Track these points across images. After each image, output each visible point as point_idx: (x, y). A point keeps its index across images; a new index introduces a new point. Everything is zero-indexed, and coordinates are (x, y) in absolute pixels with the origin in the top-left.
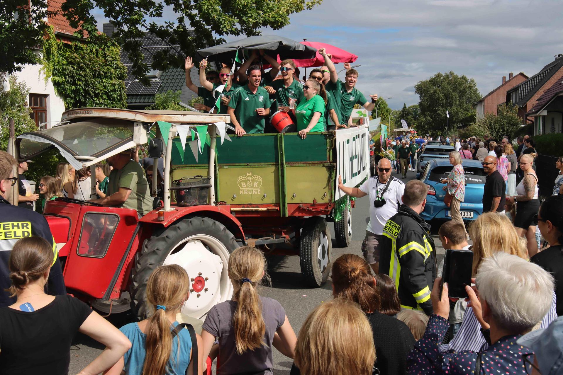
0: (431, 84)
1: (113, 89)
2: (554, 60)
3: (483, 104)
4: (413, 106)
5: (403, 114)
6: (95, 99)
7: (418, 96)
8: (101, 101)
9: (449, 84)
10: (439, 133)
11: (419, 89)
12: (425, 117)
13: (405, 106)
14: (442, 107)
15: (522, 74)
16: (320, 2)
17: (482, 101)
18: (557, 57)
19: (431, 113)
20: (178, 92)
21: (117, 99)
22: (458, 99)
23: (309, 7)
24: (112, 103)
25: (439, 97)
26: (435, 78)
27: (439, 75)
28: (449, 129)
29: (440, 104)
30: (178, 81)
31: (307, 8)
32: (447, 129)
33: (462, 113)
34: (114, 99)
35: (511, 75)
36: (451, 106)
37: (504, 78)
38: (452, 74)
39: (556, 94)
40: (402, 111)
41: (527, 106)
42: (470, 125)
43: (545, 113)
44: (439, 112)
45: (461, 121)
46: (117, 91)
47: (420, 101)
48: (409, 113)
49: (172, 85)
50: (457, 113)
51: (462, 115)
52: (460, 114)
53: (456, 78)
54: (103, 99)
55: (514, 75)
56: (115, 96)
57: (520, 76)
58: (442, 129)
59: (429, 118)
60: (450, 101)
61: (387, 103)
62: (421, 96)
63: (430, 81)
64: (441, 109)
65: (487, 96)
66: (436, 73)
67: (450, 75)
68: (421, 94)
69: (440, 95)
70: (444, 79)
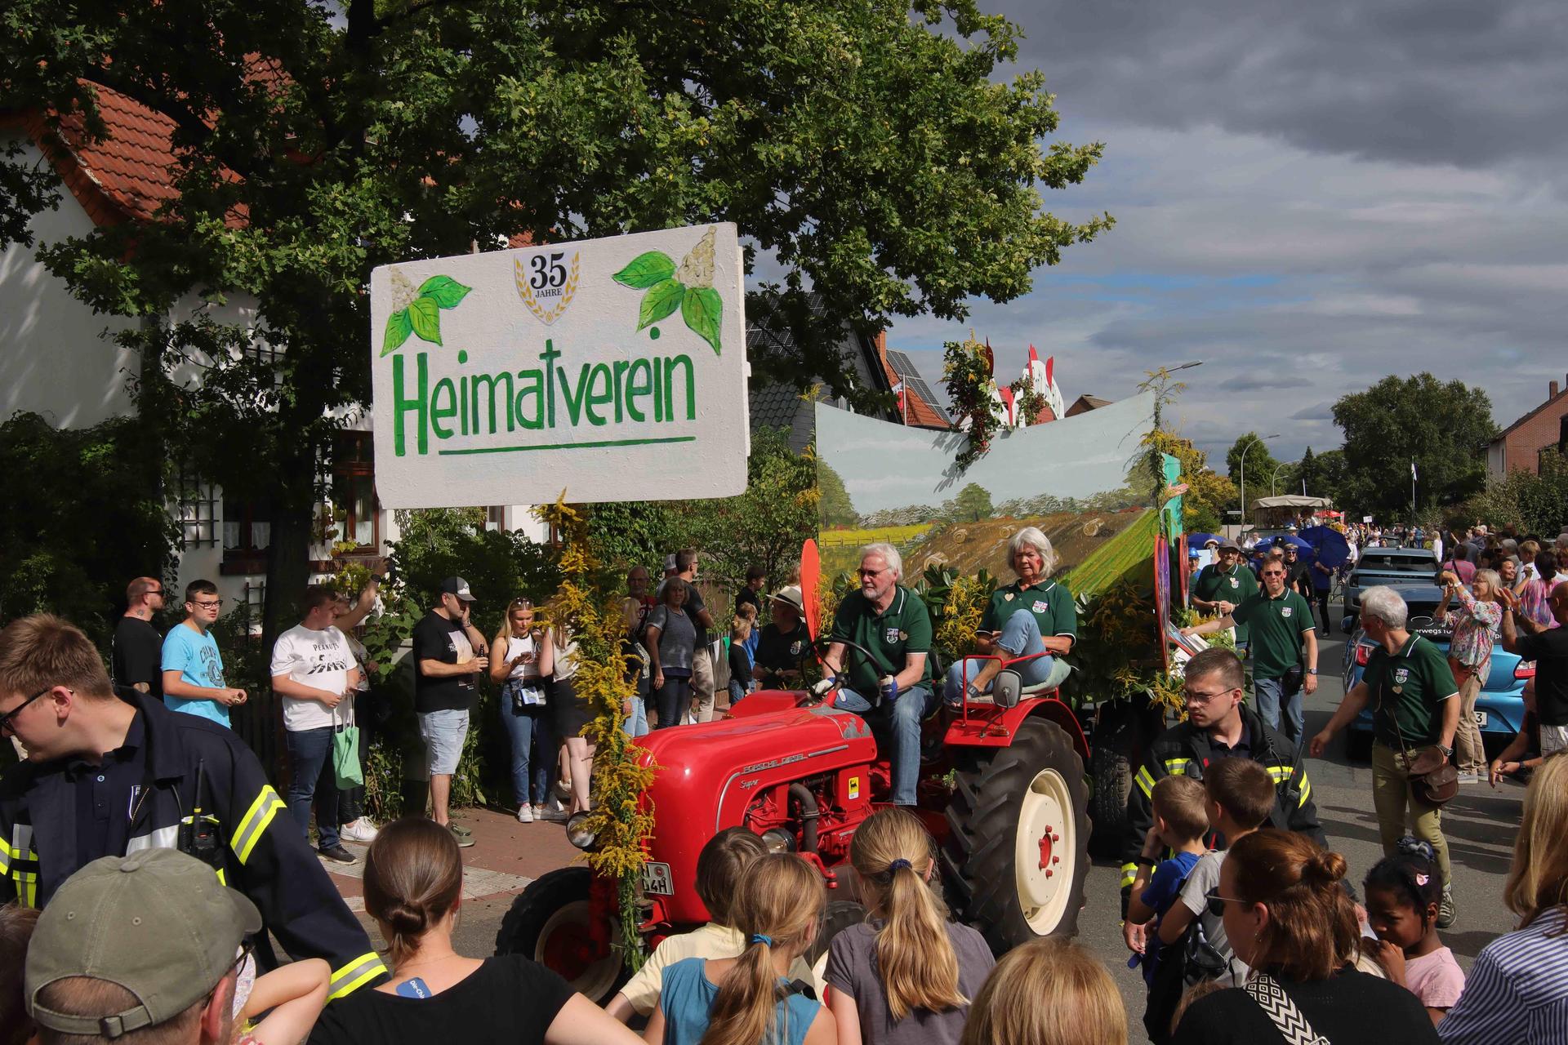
0: (1374, 401)
3: (1502, 446)
4: (1330, 453)
5: (1306, 470)
7: (1341, 430)
9: (1415, 402)
10: (1395, 516)
11: (1346, 413)
12: (1358, 479)
13: (1309, 452)
14: (1400, 455)
16: (1110, 224)
17: (1498, 440)
19: (1372, 469)
20: (784, 429)
22: (1436, 435)
23: (1084, 237)
25: (1390, 432)
26: (1381, 388)
27: (1392, 382)
28: (1419, 508)
29: (1395, 448)
30: (784, 406)
31: (1081, 240)
32: (1413, 506)
33: (1449, 468)
36: (1422, 454)
37: (1552, 386)
38: (1426, 377)
40: (1302, 465)
42: (1470, 498)
44: (1393, 467)
45: (1448, 488)
47: (1345, 442)
48: (1318, 470)
49: (770, 414)
50: (1436, 469)
51: (1448, 474)
52: (1445, 473)
53: (1432, 387)
58: (1401, 507)
59: (1368, 480)
60: (1420, 441)
61: (1266, 447)
62: (1348, 430)
63: (1368, 396)
64: (1397, 459)
65: (1511, 429)
66: (1384, 377)
67: (1420, 382)
68: (1347, 426)
69: (1394, 428)
70: (1404, 390)
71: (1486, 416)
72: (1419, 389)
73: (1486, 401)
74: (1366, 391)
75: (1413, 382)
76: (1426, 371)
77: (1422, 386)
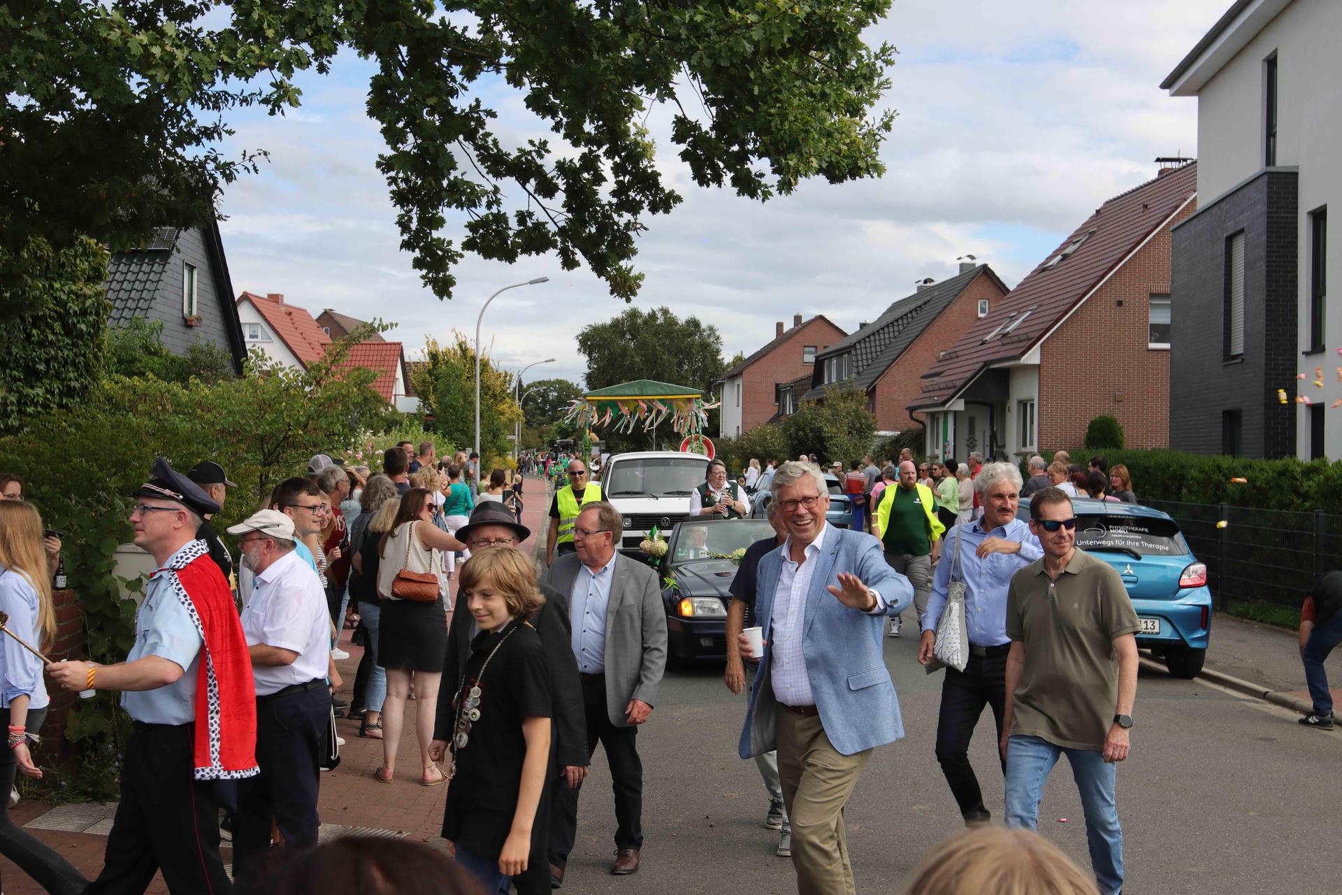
0: (614, 332)
1: (80, 309)
2: (914, 291)
3: (738, 382)
6: (34, 332)
7: (584, 359)
8: (51, 337)
9: (655, 335)
11: (588, 343)
15: (821, 318)
17: (735, 375)
18: (921, 283)
21: (89, 334)
24: (74, 345)
25: (633, 363)
26: (623, 320)
27: (634, 314)
34: (81, 335)
35: (798, 319)
37: (780, 326)
38: (665, 312)
39: (986, 364)
41: (877, 389)
43: (959, 405)
46: (91, 314)
47: (588, 371)
53: (671, 321)
54: (55, 334)
55: (804, 321)
56: (83, 327)
57: (819, 323)
62: (591, 360)
63: (611, 326)
67: (659, 315)
68: (590, 355)
69: (637, 359)
70: (645, 322)
71: (718, 352)
72: (658, 322)
73: (718, 338)
74: (608, 322)
75: (653, 316)
76: (665, 306)
77: (660, 320)
